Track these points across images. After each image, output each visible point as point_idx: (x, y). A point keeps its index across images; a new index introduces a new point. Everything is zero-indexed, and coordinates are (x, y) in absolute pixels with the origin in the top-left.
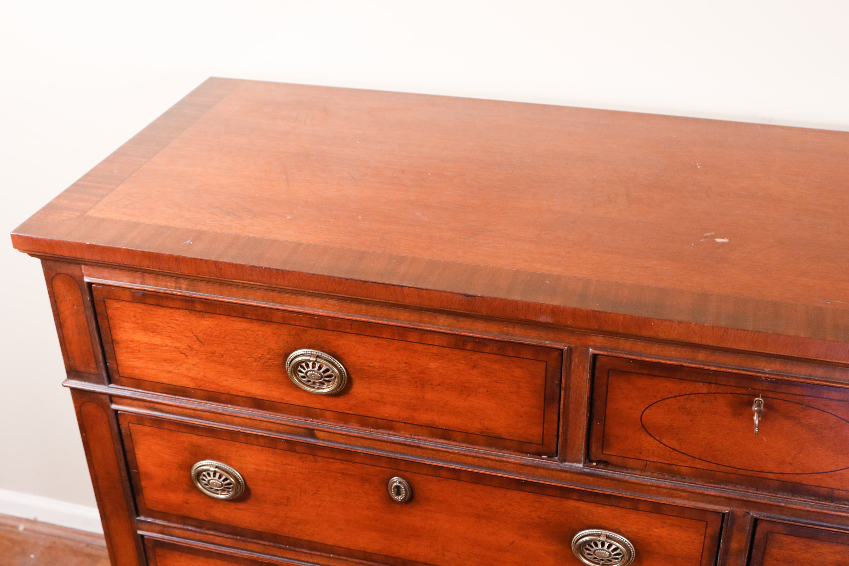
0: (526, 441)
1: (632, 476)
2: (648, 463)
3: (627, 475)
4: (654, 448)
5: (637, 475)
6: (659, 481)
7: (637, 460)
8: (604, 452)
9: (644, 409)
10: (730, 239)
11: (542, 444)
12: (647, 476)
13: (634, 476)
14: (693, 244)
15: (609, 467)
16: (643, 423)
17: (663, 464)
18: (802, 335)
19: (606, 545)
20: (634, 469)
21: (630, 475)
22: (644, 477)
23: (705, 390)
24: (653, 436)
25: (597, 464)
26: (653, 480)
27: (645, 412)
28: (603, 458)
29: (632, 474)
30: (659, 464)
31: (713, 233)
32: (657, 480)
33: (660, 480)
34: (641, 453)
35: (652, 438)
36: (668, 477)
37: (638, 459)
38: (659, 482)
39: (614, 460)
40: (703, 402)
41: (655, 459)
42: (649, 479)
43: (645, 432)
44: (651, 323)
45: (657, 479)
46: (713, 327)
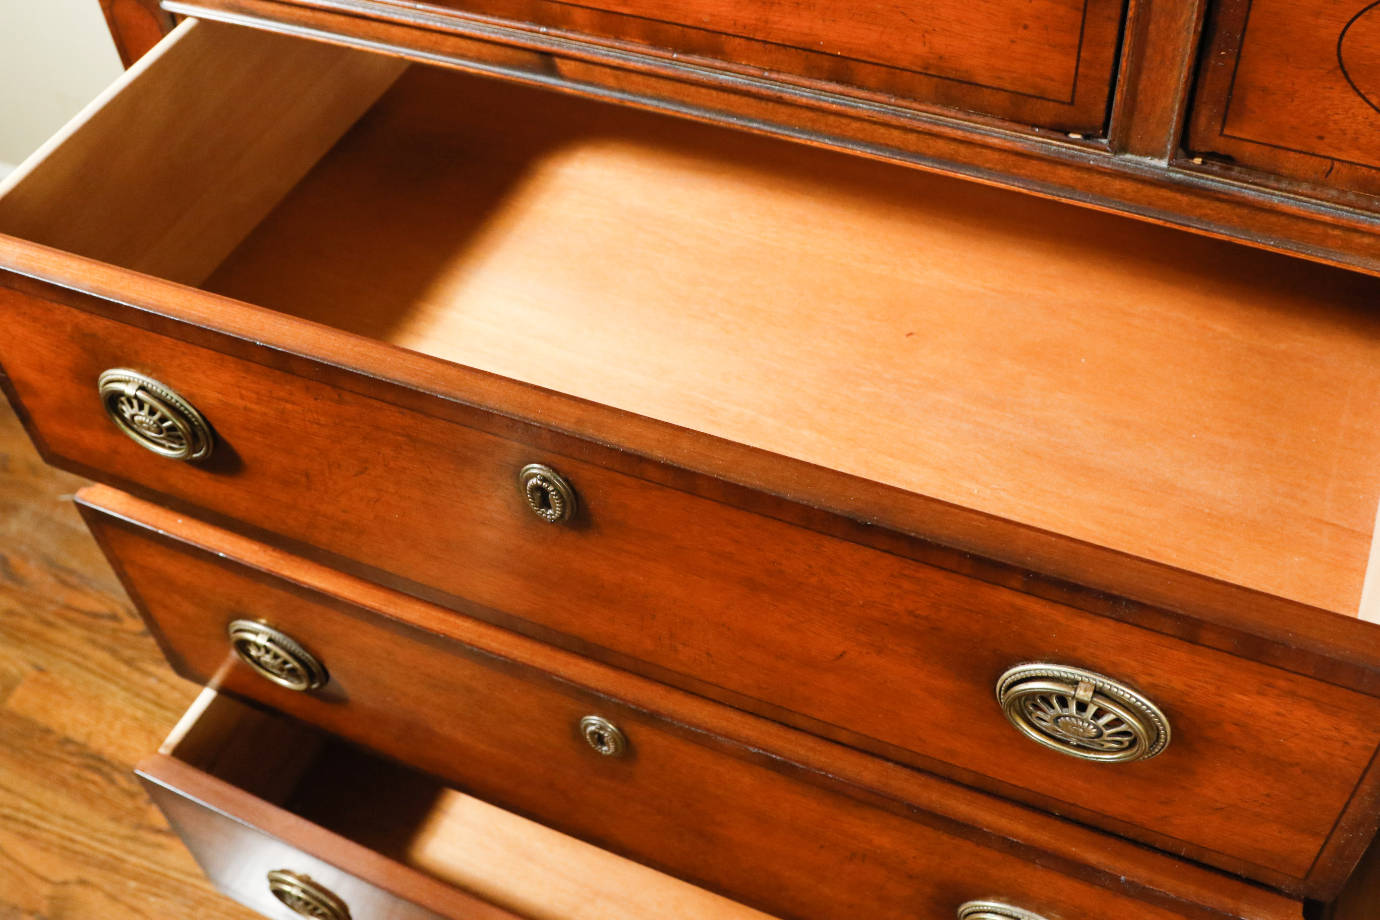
0: (1032, 92)
1: (1289, 198)
2: (1337, 165)
3: (1277, 195)
4: (1360, 127)
5: (1302, 195)
6: (1356, 213)
7: (1307, 157)
8: (1227, 132)
9: (1353, 14)
11: (1072, 103)
12: (1328, 201)
13: (1292, 198)
15: (1232, 170)
16: (1343, 55)
17: (1373, 171)
19: (1092, 709)
20: (1296, 180)
21: (1284, 194)
22: (1319, 202)
24: (1362, 92)
25: (1203, 163)
26: (1341, 210)
27: (1355, 23)
28: (1220, 145)
29: (1289, 192)
30: (1364, 169)
32: (1351, 213)
33: (1359, 211)
34: (1321, 138)
35: (1359, 99)
37: (1313, 155)
38: (1355, 216)
39: (1248, 151)
41: (1354, 156)
42: (1331, 208)
43: (1345, 82)
45: (1351, 209)
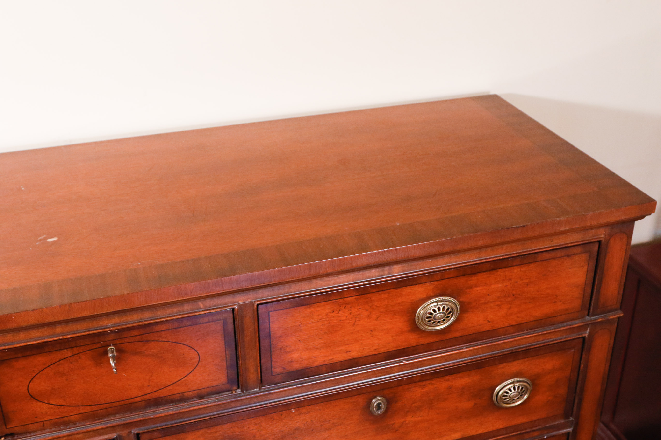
1: (35, 437)
2: (45, 422)
3: (32, 438)
4: (46, 410)
5: (39, 435)
6: (57, 433)
7: (35, 424)
8: (8, 427)
9: (28, 383)
10: (58, 237)
12: (47, 433)
13: (37, 437)
14: (31, 249)
15: (15, 437)
16: (31, 394)
17: (56, 420)
18: (126, 292)
20: (35, 431)
21: (34, 437)
22: (45, 434)
23: (70, 354)
24: (41, 401)
25: (5, 438)
26: (53, 434)
27: (30, 385)
28: (8, 431)
29: (35, 435)
30: (53, 420)
31: (45, 236)
32: (55, 433)
33: (58, 432)
34: (37, 417)
35: (41, 403)
36: (63, 428)
37: (37, 423)
38: (57, 434)
39: (17, 430)
40: (71, 363)
41: (49, 418)
42: (49, 434)
43: (35, 401)
44: (12, 317)
45: (55, 432)
46: (60, 306)
